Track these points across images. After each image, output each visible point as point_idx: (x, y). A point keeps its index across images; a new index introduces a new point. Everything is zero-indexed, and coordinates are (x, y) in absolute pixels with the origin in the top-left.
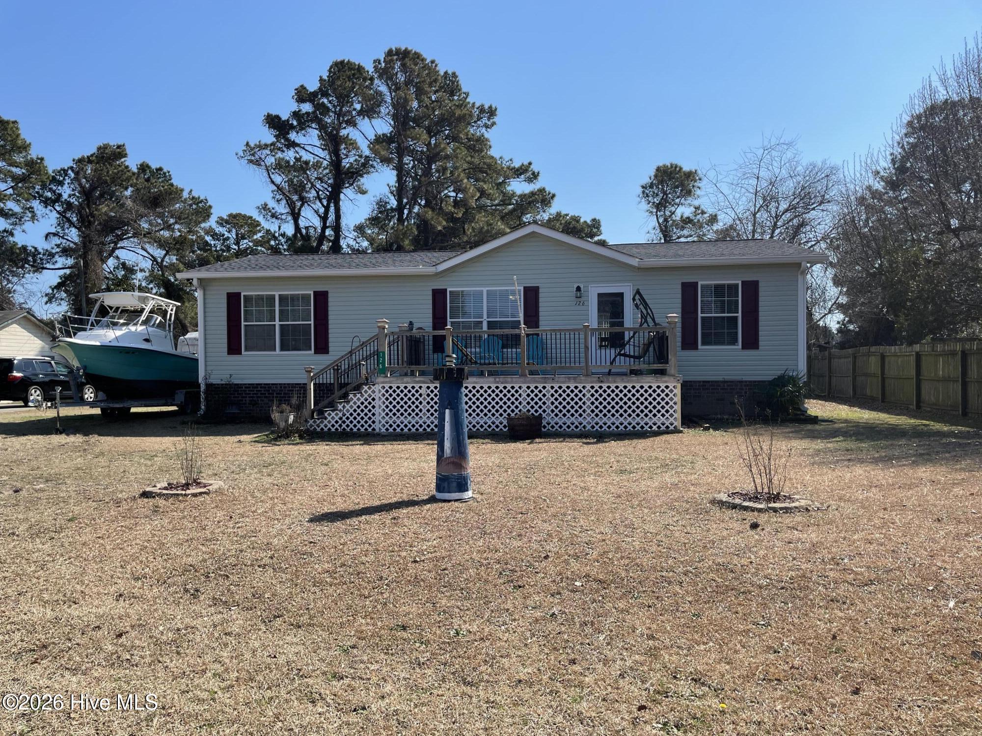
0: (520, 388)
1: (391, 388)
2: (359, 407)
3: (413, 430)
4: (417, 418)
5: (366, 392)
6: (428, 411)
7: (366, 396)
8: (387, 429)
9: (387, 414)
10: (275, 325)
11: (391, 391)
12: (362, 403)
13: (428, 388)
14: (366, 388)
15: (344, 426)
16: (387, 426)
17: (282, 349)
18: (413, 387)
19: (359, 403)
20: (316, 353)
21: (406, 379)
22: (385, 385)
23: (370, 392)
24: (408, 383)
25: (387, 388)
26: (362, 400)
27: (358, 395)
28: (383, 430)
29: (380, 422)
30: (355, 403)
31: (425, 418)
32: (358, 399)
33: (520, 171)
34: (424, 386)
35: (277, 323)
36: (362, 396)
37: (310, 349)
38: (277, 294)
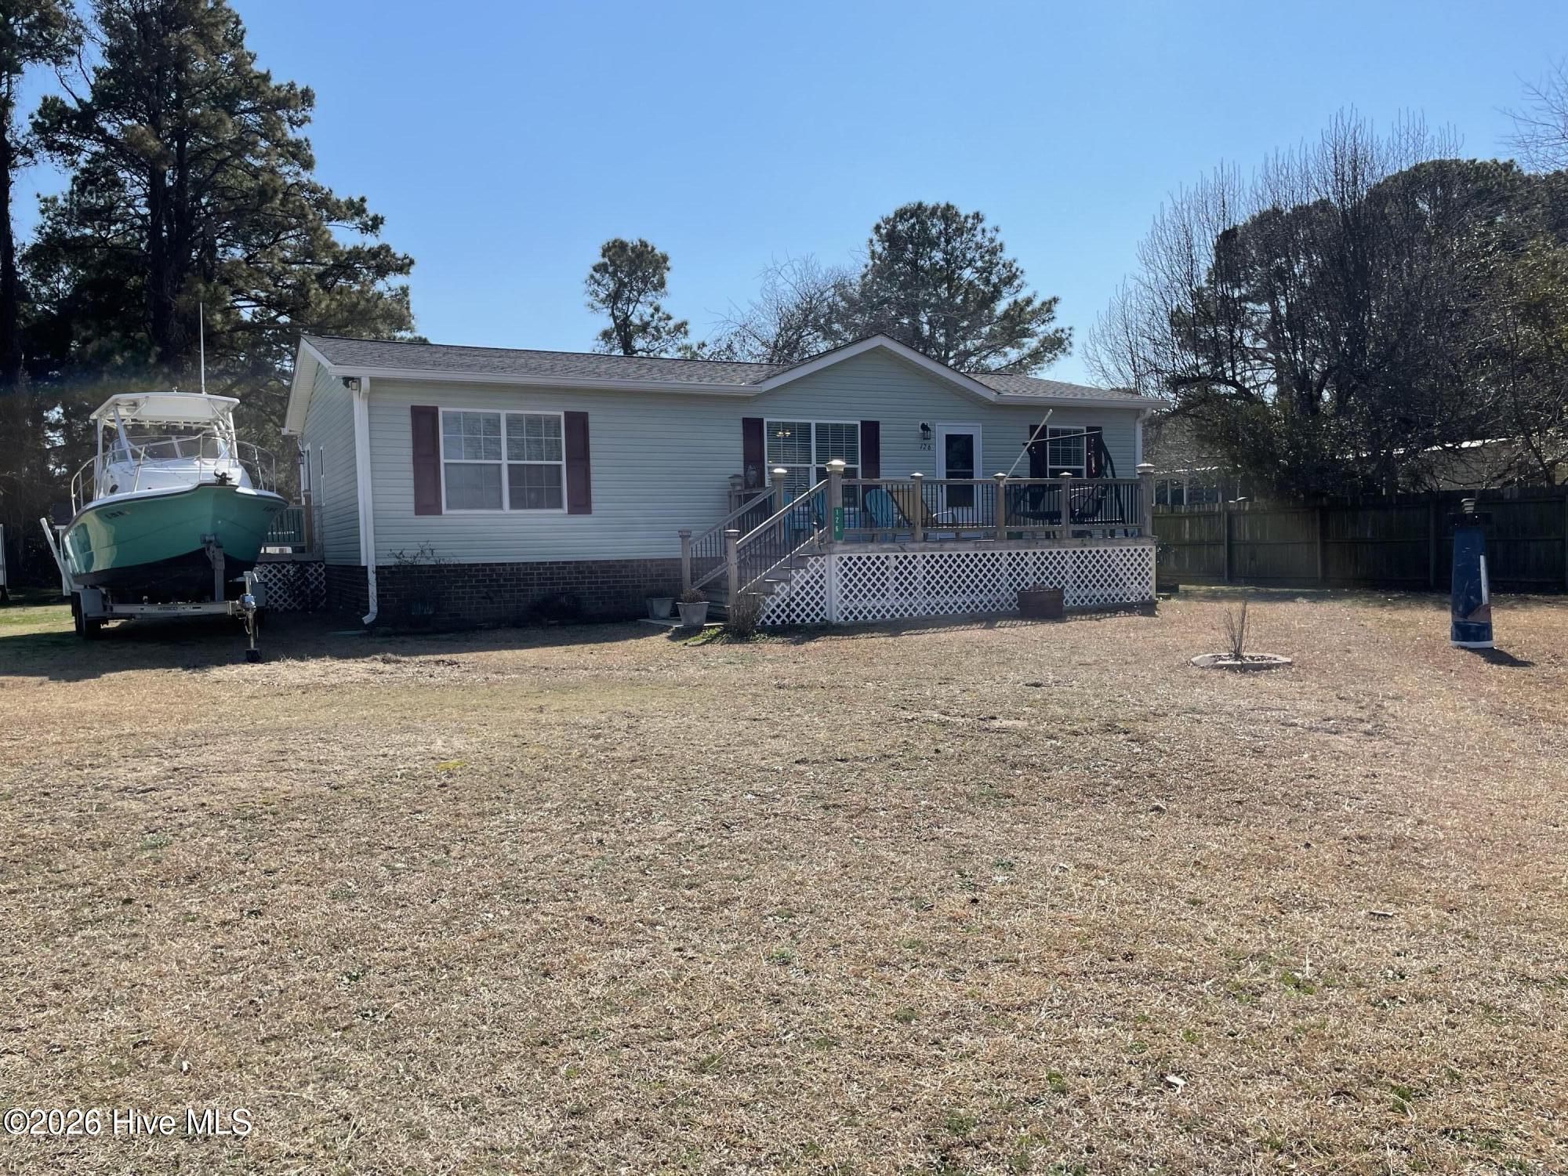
0: (1001, 555)
1: (850, 559)
2: (802, 588)
3: (879, 617)
4: (883, 600)
5: (812, 566)
6: (897, 589)
7: (812, 571)
8: (846, 618)
9: (846, 597)
10: (499, 466)
11: (850, 564)
12: (807, 583)
13: (897, 557)
14: (812, 560)
15: (793, 616)
16: (846, 613)
17: (513, 506)
18: (878, 558)
19: (803, 583)
20: (571, 512)
21: (871, 547)
22: (843, 555)
23: (817, 566)
24: (872, 551)
25: (845, 559)
26: (807, 577)
27: (802, 571)
28: (842, 619)
29: (835, 607)
30: (798, 583)
31: (892, 600)
32: (802, 577)
33: (356, 209)
34: (892, 555)
35: (505, 462)
36: (807, 571)
37: (560, 506)
38: (503, 414)
